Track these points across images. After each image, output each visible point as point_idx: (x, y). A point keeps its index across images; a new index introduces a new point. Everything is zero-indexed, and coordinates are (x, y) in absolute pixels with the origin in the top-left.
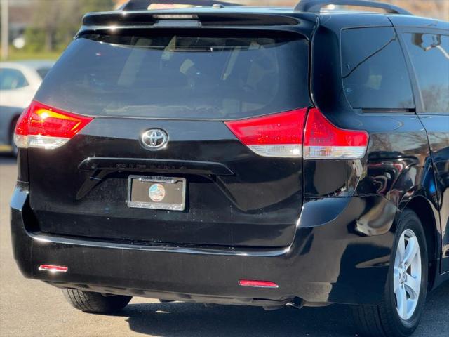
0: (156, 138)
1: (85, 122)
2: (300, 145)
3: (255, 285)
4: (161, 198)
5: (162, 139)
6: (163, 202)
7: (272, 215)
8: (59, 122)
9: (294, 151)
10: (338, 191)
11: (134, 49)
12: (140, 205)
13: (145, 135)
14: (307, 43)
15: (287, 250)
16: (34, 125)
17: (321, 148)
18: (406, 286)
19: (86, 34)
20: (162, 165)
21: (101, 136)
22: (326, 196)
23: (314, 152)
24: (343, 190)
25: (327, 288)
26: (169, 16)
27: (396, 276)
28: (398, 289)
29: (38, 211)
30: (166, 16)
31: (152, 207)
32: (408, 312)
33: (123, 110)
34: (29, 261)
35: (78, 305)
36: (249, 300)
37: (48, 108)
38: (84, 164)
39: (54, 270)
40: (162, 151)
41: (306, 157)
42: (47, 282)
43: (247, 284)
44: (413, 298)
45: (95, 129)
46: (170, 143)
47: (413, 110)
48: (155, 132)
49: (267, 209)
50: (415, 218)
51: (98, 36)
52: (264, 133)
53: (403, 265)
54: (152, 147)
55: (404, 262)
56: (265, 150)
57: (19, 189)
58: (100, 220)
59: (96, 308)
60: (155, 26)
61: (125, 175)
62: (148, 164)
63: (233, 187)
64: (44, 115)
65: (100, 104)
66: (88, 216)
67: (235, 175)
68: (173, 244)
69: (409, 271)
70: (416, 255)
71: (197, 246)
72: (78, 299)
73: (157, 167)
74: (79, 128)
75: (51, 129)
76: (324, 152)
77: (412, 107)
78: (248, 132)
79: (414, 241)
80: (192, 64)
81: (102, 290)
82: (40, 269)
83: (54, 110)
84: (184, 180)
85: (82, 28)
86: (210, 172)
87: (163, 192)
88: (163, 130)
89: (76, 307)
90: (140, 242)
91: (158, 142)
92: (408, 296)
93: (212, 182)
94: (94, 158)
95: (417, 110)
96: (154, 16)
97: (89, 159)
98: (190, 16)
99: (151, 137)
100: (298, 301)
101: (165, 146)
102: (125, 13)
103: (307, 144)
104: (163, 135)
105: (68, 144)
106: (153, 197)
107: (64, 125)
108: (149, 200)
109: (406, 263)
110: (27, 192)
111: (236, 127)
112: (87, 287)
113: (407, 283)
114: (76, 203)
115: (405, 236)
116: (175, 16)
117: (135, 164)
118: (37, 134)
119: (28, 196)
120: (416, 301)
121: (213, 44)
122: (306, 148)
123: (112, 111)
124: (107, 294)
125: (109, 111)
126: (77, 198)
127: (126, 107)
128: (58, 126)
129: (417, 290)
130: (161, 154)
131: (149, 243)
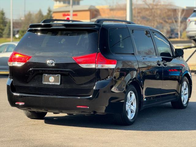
0: (51, 62)
1: (30, 58)
2: (95, 64)
3: (82, 107)
4: (53, 81)
5: (53, 63)
6: (53, 82)
7: (87, 86)
8: (21, 58)
9: (93, 66)
10: (107, 78)
11: (47, 35)
12: (46, 83)
13: (48, 62)
14: (98, 33)
15: (91, 96)
16: (14, 59)
17: (101, 65)
18: (131, 109)
19: (30, 31)
20: (53, 71)
21: (35, 62)
22: (103, 80)
23: (99, 66)
24: (109, 77)
25: (104, 108)
26: (55, 25)
27: (127, 105)
28: (128, 110)
29: (15, 86)
30: (54, 25)
31: (50, 84)
32: (131, 117)
33: (41, 54)
34: (13, 101)
35: (29, 117)
36: (80, 112)
37: (18, 54)
38: (30, 71)
39: (20, 104)
40: (53, 66)
41: (97, 68)
42: (18, 108)
43: (79, 107)
44: (133, 113)
45: (33, 60)
46: (55, 64)
47: (133, 54)
48: (51, 61)
49: (85, 84)
50: (134, 88)
51: (34, 31)
52: (84, 61)
53: (130, 102)
54: (50, 65)
55: (130, 101)
56: (84, 66)
57: (10, 79)
58: (34, 88)
59: (34, 117)
60: (51, 28)
61: (42, 74)
62: (49, 70)
63: (75, 78)
64: (17, 56)
65: (34, 52)
66: (31, 87)
67: (75, 73)
68: (57, 95)
69: (132, 104)
70: (134, 99)
71: (64, 95)
72: (29, 114)
73: (52, 71)
74: (28, 59)
75: (19, 60)
76: (102, 66)
77: (133, 53)
78: (79, 60)
79: (133, 95)
80: (65, 40)
81: (35, 110)
82: (16, 103)
83: (20, 54)
84: (60, 75)
85: (29, 29)
86: (67, 73)
87: (54, 79)
88: (53, 60)
89: (28, 117)
90: (47, 95)
91: (52, 63)
92: (132, 112)
93: (68, 76)
94: (32, 69)
95: (135, 54)
96: (51, 25)
97: (31, 69)
98: (62, 25)
99: (50, 62)
100: (95, 112)
101: (54, 65)
102: (43, 24)
103: (97, 64)
104: (53, 61)
105: (25, 64)
106: (50, 81)
107: (23, 59)
108: (49, 82)
109: (131, 102)
110: (12, 80)
111: (75, 59)
112: (30, 109)
113: (131, 108)
114: (27, 83)
115: (130, 93)
116: (57, 25)
117: (45, 70)
118: (15, 62)
119: (12, 81)
120: (134, 114)
121: (69, 34)
122: (97, 65)
123: (38, 54)
124: (37, 112)
125: (37, 54)
126: (28, 81)
127: (42, 53)
128: (21, 59)
129: (135, 110)
130: (53, 67)
131: (49, 95)
